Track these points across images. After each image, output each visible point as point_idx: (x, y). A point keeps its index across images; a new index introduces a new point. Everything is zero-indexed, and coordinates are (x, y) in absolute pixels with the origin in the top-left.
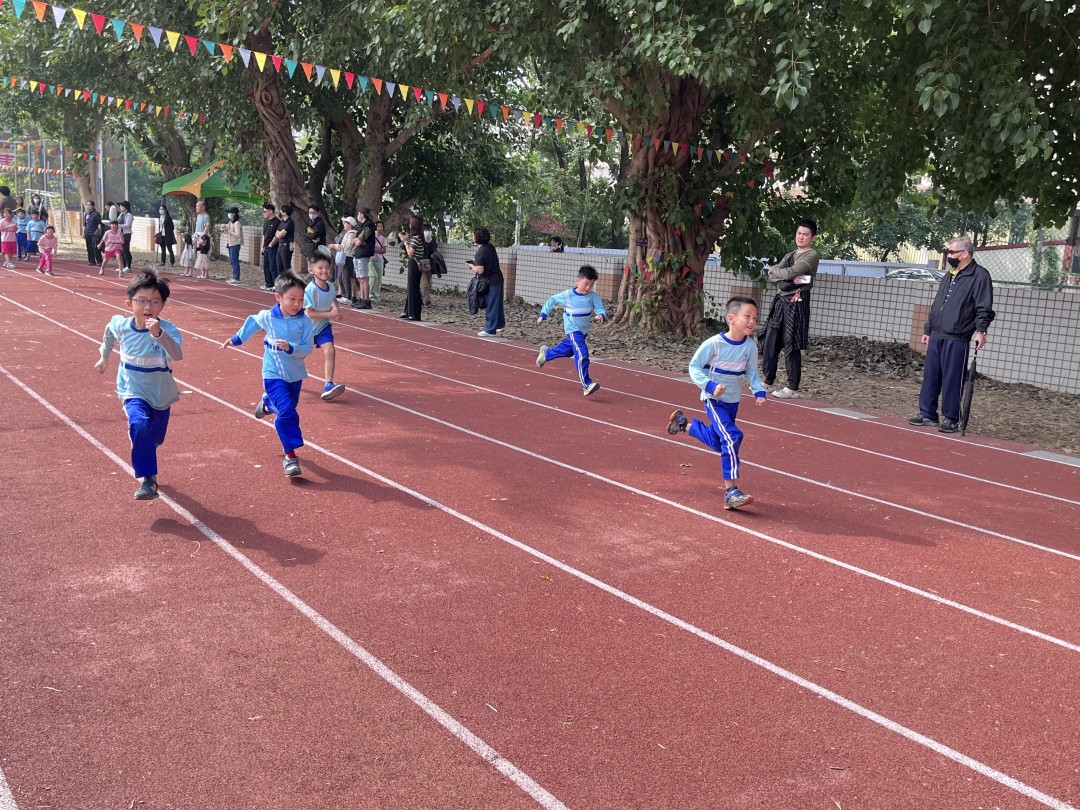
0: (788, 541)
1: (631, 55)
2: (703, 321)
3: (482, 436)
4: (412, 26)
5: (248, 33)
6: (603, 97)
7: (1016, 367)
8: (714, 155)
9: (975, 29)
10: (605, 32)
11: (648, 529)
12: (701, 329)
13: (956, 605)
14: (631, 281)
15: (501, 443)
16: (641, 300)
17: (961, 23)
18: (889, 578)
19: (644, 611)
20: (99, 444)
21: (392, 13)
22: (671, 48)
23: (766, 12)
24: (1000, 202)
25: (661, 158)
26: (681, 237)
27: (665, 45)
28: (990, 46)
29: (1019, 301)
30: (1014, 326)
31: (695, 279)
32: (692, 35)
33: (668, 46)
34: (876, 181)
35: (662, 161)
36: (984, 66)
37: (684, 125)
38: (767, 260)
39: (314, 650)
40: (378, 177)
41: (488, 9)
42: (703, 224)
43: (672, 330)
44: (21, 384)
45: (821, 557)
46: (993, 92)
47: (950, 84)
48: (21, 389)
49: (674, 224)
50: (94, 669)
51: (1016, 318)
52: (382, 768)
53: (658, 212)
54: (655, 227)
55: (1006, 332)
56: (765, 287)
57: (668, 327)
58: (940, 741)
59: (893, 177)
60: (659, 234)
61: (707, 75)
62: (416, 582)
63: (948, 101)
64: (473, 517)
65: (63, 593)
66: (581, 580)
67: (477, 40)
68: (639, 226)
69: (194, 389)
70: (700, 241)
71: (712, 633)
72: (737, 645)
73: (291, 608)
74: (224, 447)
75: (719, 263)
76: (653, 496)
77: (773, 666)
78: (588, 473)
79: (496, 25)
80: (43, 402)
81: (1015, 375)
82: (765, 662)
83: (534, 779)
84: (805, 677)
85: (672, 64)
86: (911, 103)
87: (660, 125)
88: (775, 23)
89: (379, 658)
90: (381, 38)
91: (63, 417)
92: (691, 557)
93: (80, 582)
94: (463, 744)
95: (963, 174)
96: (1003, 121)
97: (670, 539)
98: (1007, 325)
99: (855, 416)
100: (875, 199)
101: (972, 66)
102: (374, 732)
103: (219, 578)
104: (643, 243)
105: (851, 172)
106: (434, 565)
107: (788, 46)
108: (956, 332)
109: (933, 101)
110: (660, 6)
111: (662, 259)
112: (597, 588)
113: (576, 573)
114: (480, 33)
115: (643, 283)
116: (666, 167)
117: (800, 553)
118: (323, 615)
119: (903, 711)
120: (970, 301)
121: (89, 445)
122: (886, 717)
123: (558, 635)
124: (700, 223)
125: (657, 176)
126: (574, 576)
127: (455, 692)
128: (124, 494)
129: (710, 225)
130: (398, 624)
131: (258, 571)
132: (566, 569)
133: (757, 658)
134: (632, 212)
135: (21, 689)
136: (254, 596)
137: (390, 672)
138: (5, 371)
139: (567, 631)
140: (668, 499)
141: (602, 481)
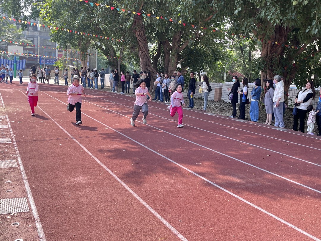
0: (295, 181)
11: (246, 175)
12: (287, 111)
15: (203, 147)
19: (237, 198)
20: (78, 142)
35: (273, 51)
37: (281, 39)
39: (131, 202)
44: (58, 125)
45: (305, 186)
48: (58, 126)
50: (69, 203)
53: (272, 70)
54: (270, 75)
60: (271, 77)
62: (166, 185)
65: (63, 182)
66: (219, 188)
68: (264, 75)
69: (109, 127)
70: (287, 79)
71: (258, 206)
72: (265, 210)
73: (127, 190)
74: (115, 144)
75: (296, 88)
76: (251, 165)
77: (276, 217)
78: (230, 157)
80: (64, 130)
82: (274, 216)
84: (286, 221)
87: (272, 39)
89: (149, 205)
91: (69, 134)
93: (67, 180)
94: (170, 230)
97: (252, 178)
102: (144, 224)
103: (107, 181)
106: (172, 181)
116: (274, 54)
117: (298, 185)
118: (135, 192)
119: (317, 233)
121: (76, 143)
122: (310, 234)
123: (206, 203)
124: (287, 74)
125: (271, 57)
126: (217, 187)
127: (170, 216)
128: (83, 157)
129: (291, 74)
130: (157, 197)
131: (118, 180)
132: (215, 185)
133: (271, 214)
134: (262, 70)
135: (49, 206)
136: (116, 187)
137: (152, 209)
138: (54, 121)
139: (210, 202)
140: (256, 166)
141: (235, 160)
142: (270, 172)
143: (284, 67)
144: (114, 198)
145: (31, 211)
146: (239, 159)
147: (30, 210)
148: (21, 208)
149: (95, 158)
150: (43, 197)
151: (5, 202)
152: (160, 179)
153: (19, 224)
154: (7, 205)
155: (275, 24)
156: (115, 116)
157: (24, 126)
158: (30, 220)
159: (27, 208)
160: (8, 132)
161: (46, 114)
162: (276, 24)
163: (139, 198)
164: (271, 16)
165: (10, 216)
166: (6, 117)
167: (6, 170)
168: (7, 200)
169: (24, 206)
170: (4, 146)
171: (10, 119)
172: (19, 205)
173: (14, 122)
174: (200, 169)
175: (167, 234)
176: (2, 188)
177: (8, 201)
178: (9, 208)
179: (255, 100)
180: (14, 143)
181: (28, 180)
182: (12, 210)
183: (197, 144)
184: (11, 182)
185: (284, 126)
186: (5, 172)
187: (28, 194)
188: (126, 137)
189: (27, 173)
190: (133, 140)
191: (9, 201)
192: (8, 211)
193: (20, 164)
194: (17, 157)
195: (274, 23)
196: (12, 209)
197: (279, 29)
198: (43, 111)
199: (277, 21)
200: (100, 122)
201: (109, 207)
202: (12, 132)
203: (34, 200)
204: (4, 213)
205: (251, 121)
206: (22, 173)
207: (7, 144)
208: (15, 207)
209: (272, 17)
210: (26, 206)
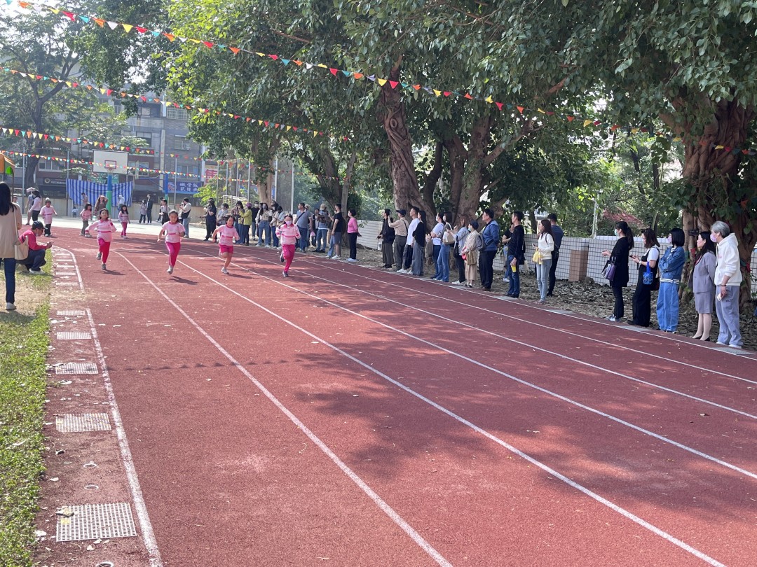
2: (749, 301)
11: (650, 461)
19: (629, 519)
20: (250, 375)
32: (726, 68)
33: (707, 77)
35: (711, 165)
37: (732, 135)
39: (372, 520)
40: (478, 182)
42: (749, 217)
44: (204, 333)
48: (204, 336)
49: (723, 217)
50: (226, 517)
53: (708, 208)
54: (705, 218)
60: (707, 225)
61: (742, 100)
62: (454, 483)
64: (508, 443)
65: (213, 469)
66: (583, 493)
68: (691, 219)
69: (321, 340)
70: (746, 231)
71: (681, 540)
72: (699, 550)
73: (361, 492)
74: (334, 381)
76: (661, 438)
78: (611, 417)
80: (217, 345)
85: (711, 92)
87: (710, 135)
89: (416, 530)
91: (229, 356)
92: (681, 485)
93: (225, 463)
97: (665, 471)
103: (315, 469)
106: (470, 472)
112: (595, 500)
116: (715, 169)
118: (383, 498)
121: (244, 375)
123: (553, 529)
124: (747, 217)
125: (707, 177)
126: (577, 490)
127: (466, 558)
128: (261, 409)
130: (435, 509)
131: (342, 466)
132: (573, 484)
133: (714, 561)
134: (684, 207)
135: (180, 523)
136: (337, 482)
137: (423, 539)
138: (195, 324)
139: (561, 527)
140: (674, 440)
141: (621, 423)
142: (707, 456)
143: (739, 202)
144: (333, 510)
145: (141, 534)
146: (631, 423)
147: (137, 532)
148: (118, 527)
149: (288, 413)
150: (167, 503)
151: (82, 513)
152: (439, 467)
153: (112, 565)
154: (87, 519)
155: (718, 100)
156: (334, 314)
157: (126, 334)
158: (139, 557)
159: (130, 528)
160: (91, 349)
161: (176, 309)
162: (721, 98)
163: (390, 512)
164: (709, 80)
165: (92, 546)
166: (86, 313)
167: (84, 437)
168: (86, 506)
169: (125, 522)
170: (82, 381)
171: (96, 318)
172: (112, 519)
173: (104, 325)
174: (535, 445)
176: (75, 480)
177: (88, 509)
178: (92, 527)
179: (669, 280)
180: (104, 375)
181: (134, 461)
182: (96, 532)
183: (529, 384)
184: (96, 465)
185: (742, 343)
186: (83, 442)
187: (134, 495)
188: (361, 363)
189: (131, 446)
190: (375, 371)
191: (90, 509)
192: (88, 534)
193: (118, 424)
194: (110, 407)
195: (716, 97)
196: (98, 530)
197: (727, 110)
198: (171, 301)
199: (723, 90)
200: (300, 328)
201: (319, 530)
202: (99, 349)
203: (148, 509)
204: (79, 539)
205: (659, 329)
206: (121, 445)
207: (89, 376)
208: (105, 525)
209: (711, 82)
210: (129, 523)
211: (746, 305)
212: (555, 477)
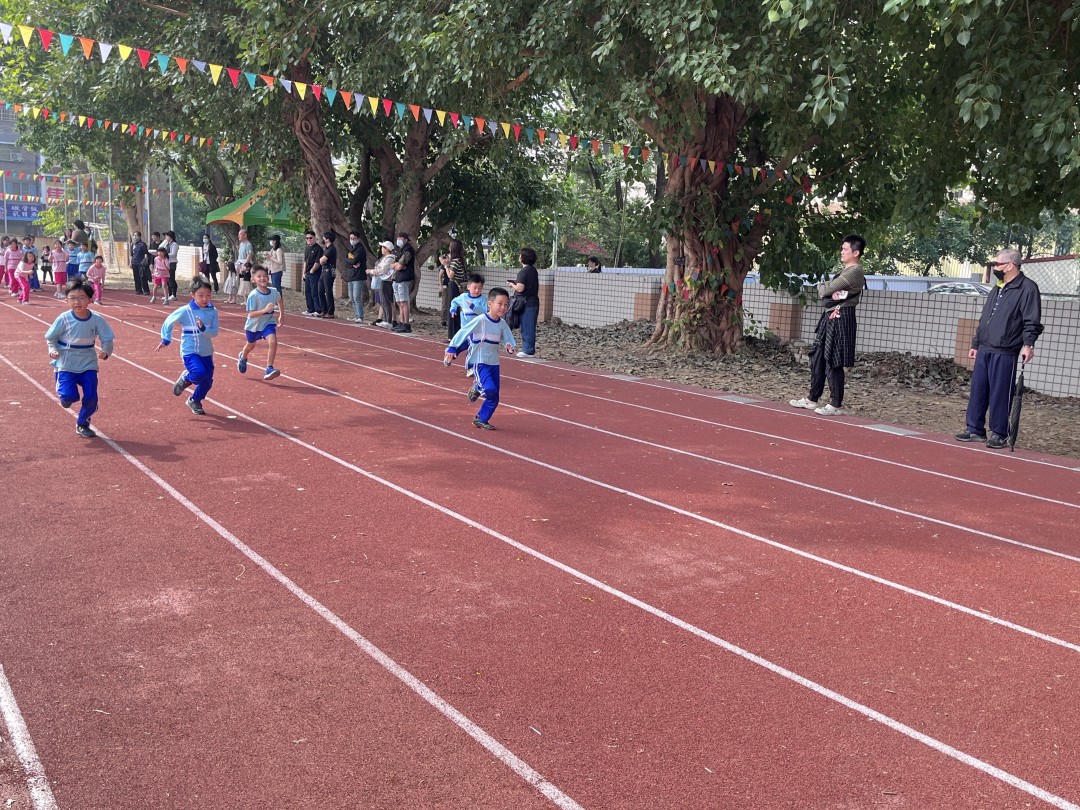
0: (834, 561)
1: (666, 74)
2: (742, 339)
3: (522, 457)
4: (447, 53)
5: (288, 64)
6: (638, 118)
7: (1066, 380)
8: (751, 172)
9: (1015, 40)
10: (639, 52)
11: (691, 548)
12: (741, 346)
13: (1010, 625)
14: (670, 300)
15: (541, 464)
16: (679, 319)
17: (1001, 34)
18: (939, 596)
19: (688, 632)
20: (146, 469)
21: (429, 40)
22: (706, 67)
23: (801, 28)
24: (1045, 213)
25: (698, 175)
26: (719, 255)
27: (700, 64)
28: (1031, 56)
29: (1067, 314)
30: (1063, 338)
31: (734, 297)
32: (726, 54)
33: (703, 65)
34: (916, 195)
35: (698, 179)
36: (1026, 76)
37: (721, 144)
38: (806, 276)
39: (357, 672)
40: (418, 202)
41: (523, 34)
42: (740, 241)
43: (711, 347)
45: (868, 576)
46: (1035, 102)
47: (991, 96)
49: (711, 242)
50: (142, 692)
51: (1064, 330)
52: (426, 791)
53: (695, 231)
54: (693, 245)
55: (1054, 346)
56: (805, 303)
57: (707, 346)
58: (997, 765)
59: (934, 191)
60: (695, 252)
61: (743, 93)
62: (458, 603)
63: (989, 112)
64: (513, 538)
65: (111, 616)
66: (624, 601)
67: (512, 64)
68: (676, 245)
69: (238, 413)
70: (738, 258)
71: (757, 654)
72: (783, 666)
73: (334, 630)
74: (268, 470)
75: (758, 281)
76: (694, 516)
77: (821, 687)
78: (629, 493)
79: (531, 49)
81: (1065, 389)
82: (813, 684)
83: (579, 803)
84: (855, 699)
85: (707, 83)
86: (951, 116)
87: (696, 144)
88: (811, 40)
89: (421, 681)
90: (418, 65)
92: (735, 577)
93: (127, 606)
94: (507, 767)
95: (1006, 186)
96: (1046, 131)
97: (712, 559)
98: (1055, 338)
99: (899, 432)
100: (916, 213)
101: (1013, 76)
102: (418, 755)
103: (263, 601)
104: (680, 261)
105: (890, 186)
106: (476, 586)
107: (825, 62)
108: (1003, 345)
109: (973, 113)
110: (694, 25)
111: (700, 277)
112: (641, 610)
113: (619, 594)
114: (515, 57)
115: (681, 302)
116: (703, 185)
117: (847, 572)
118: (365, 635)
119: (957, 734)
120: (1017, 313)
121: (137, 470)
122: (939, 740)
123: (600, 658)
124: (738, 241)
125: (694, 194)
126: (616, 597)
127: (498, 715)
128: (170, 518)
129: (748, 243)
130: (441, 646)
131: (301, 593)
132: (608, 589)
133: (805, 680)
134: (670, 230)
136: (298, 619)
137: (433, 694)
139: (611, 654)
140: (710, 518)
141: (643, 501)
142: (754, 536)
143: (729, 224)
145: (9, 739)
146: (655, 499)
149: (208, 520)
152: (434, 582)
158: (9, 778)
161: (25, 377)
163: (380, 657)
174: (551, 539)
175: (504, 786)
188: (300, 442)
190: (320, 452)
198: (15, 368)
211: (738, 344)
212: (584, 581)
